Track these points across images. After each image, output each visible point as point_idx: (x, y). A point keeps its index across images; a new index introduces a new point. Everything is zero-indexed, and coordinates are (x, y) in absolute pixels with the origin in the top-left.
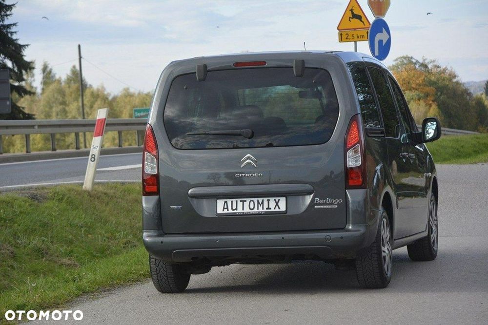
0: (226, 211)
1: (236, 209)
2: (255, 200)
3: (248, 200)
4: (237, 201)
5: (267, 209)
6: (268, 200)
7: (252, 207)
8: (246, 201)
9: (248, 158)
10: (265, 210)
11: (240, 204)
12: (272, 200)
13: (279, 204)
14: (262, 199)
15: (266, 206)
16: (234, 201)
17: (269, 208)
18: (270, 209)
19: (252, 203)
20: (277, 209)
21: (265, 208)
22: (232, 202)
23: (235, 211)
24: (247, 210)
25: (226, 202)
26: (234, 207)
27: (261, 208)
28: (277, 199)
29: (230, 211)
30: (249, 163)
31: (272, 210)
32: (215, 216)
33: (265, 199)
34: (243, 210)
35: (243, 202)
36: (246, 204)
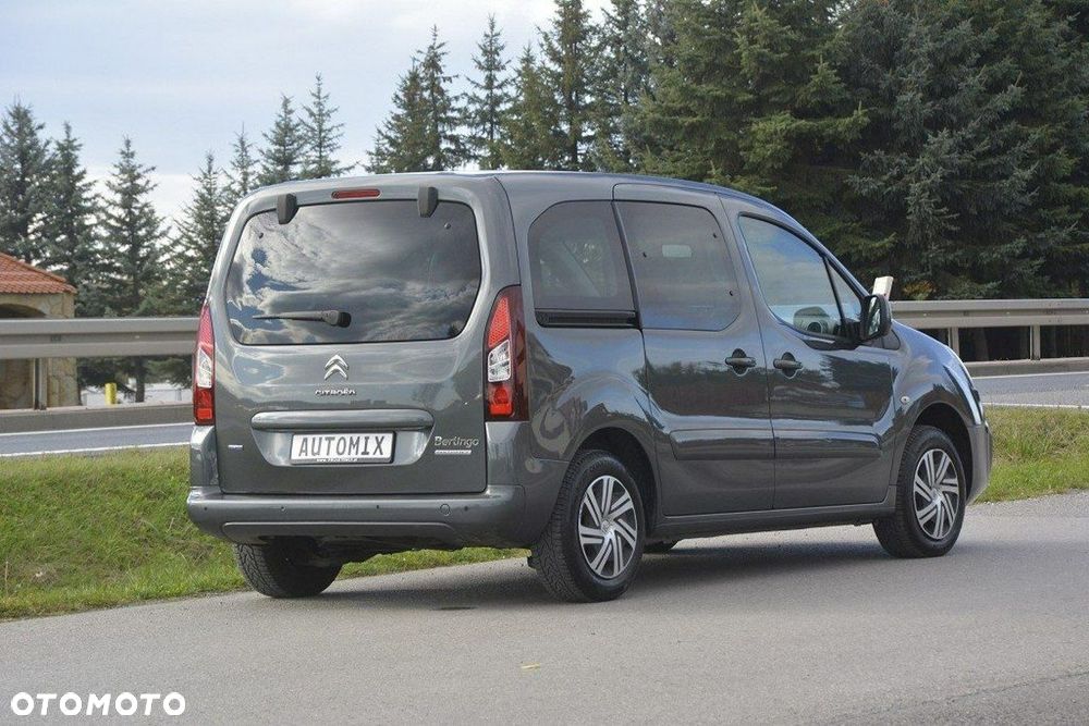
0: (303, 457)
1: (318, 453)
2: (347, 436)
3: (338, 436)
4: (321, 439)
5: (363, 453)
6: (367, 439)
7: (341, 450)
8: (333, 439)
9: (336, 361)
10: (360, 456)
11: (325, 444)
12: (372, 436)
13: (382, 446)
14: (358, 435)
15: (361, 449)
16: (317, 437)
17: (365, 453)
18: (368, 453)
19: (342, 442)
20: (378, 455)
21: (360, 452)
22: (314, 439)
23: (317, 457)
24: (333, 456)
25: (305, 440)
26: (316, 450)
27: (353, 451)
28: (380, 436)
29: (310, 456)
30: (337, 371)
31: (371, 456)
32: (288, 465)
33: (362, 436)
34: (328, 454)
35: (329, 439)
36: (334, 444)
